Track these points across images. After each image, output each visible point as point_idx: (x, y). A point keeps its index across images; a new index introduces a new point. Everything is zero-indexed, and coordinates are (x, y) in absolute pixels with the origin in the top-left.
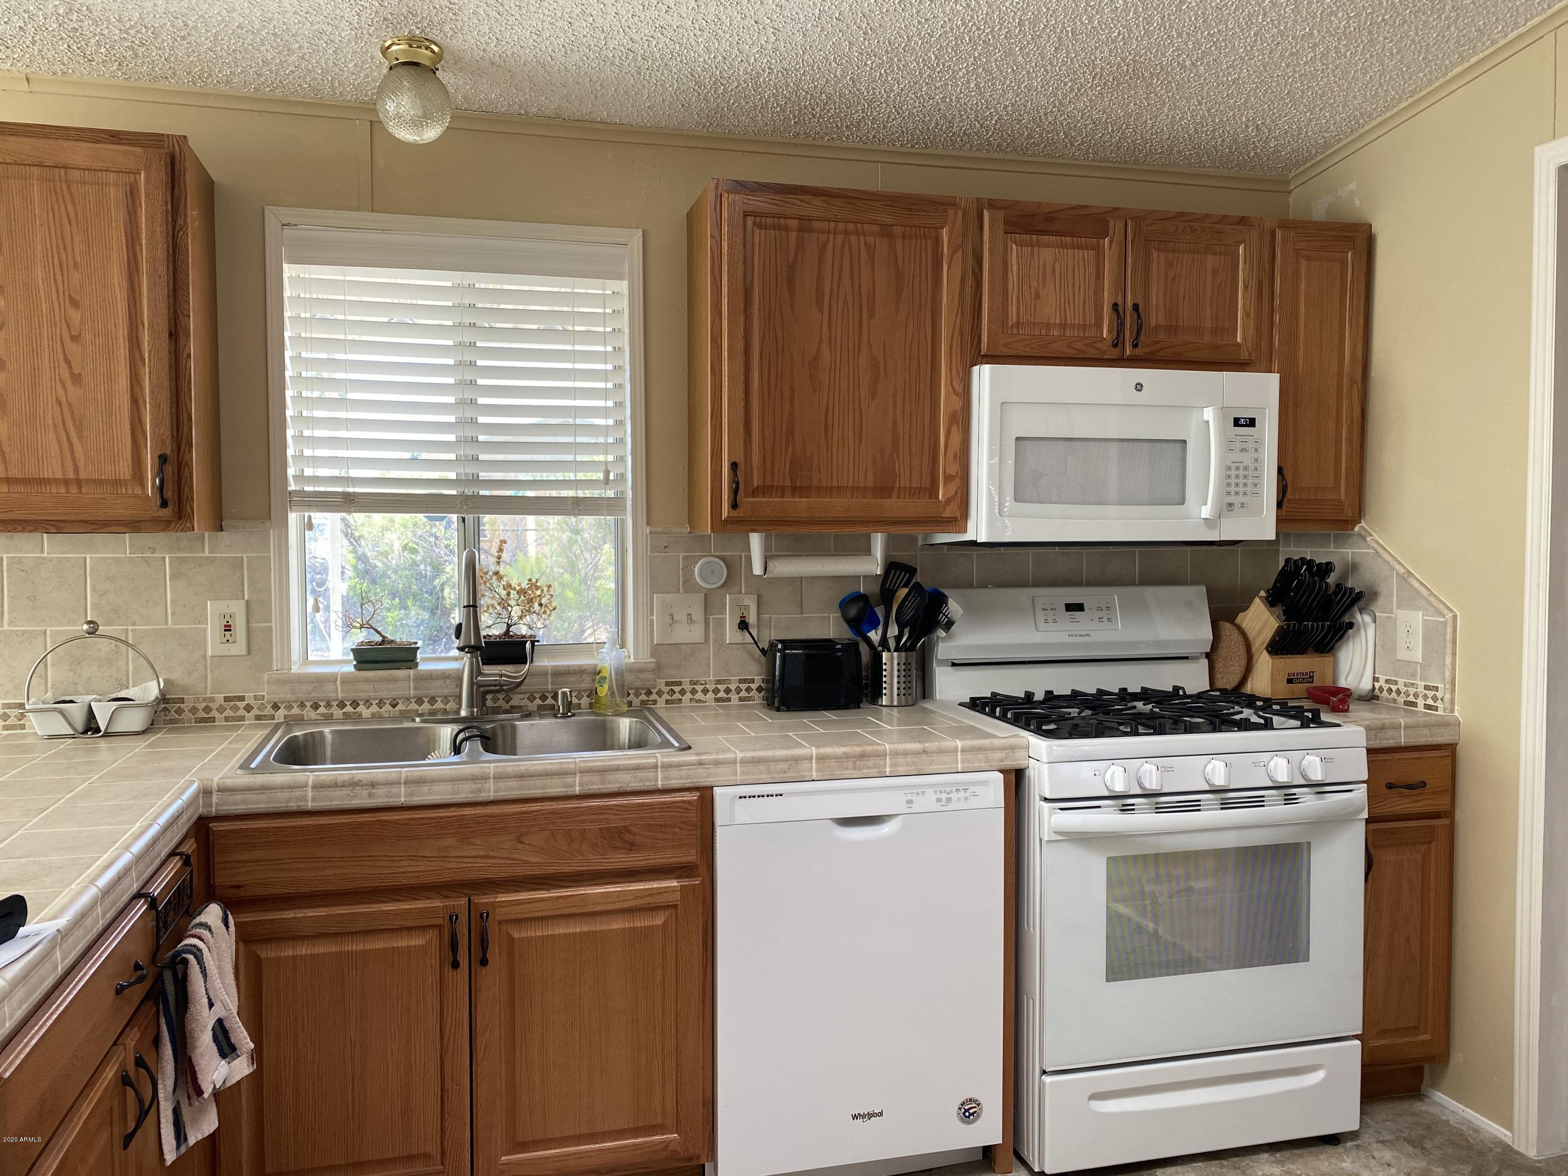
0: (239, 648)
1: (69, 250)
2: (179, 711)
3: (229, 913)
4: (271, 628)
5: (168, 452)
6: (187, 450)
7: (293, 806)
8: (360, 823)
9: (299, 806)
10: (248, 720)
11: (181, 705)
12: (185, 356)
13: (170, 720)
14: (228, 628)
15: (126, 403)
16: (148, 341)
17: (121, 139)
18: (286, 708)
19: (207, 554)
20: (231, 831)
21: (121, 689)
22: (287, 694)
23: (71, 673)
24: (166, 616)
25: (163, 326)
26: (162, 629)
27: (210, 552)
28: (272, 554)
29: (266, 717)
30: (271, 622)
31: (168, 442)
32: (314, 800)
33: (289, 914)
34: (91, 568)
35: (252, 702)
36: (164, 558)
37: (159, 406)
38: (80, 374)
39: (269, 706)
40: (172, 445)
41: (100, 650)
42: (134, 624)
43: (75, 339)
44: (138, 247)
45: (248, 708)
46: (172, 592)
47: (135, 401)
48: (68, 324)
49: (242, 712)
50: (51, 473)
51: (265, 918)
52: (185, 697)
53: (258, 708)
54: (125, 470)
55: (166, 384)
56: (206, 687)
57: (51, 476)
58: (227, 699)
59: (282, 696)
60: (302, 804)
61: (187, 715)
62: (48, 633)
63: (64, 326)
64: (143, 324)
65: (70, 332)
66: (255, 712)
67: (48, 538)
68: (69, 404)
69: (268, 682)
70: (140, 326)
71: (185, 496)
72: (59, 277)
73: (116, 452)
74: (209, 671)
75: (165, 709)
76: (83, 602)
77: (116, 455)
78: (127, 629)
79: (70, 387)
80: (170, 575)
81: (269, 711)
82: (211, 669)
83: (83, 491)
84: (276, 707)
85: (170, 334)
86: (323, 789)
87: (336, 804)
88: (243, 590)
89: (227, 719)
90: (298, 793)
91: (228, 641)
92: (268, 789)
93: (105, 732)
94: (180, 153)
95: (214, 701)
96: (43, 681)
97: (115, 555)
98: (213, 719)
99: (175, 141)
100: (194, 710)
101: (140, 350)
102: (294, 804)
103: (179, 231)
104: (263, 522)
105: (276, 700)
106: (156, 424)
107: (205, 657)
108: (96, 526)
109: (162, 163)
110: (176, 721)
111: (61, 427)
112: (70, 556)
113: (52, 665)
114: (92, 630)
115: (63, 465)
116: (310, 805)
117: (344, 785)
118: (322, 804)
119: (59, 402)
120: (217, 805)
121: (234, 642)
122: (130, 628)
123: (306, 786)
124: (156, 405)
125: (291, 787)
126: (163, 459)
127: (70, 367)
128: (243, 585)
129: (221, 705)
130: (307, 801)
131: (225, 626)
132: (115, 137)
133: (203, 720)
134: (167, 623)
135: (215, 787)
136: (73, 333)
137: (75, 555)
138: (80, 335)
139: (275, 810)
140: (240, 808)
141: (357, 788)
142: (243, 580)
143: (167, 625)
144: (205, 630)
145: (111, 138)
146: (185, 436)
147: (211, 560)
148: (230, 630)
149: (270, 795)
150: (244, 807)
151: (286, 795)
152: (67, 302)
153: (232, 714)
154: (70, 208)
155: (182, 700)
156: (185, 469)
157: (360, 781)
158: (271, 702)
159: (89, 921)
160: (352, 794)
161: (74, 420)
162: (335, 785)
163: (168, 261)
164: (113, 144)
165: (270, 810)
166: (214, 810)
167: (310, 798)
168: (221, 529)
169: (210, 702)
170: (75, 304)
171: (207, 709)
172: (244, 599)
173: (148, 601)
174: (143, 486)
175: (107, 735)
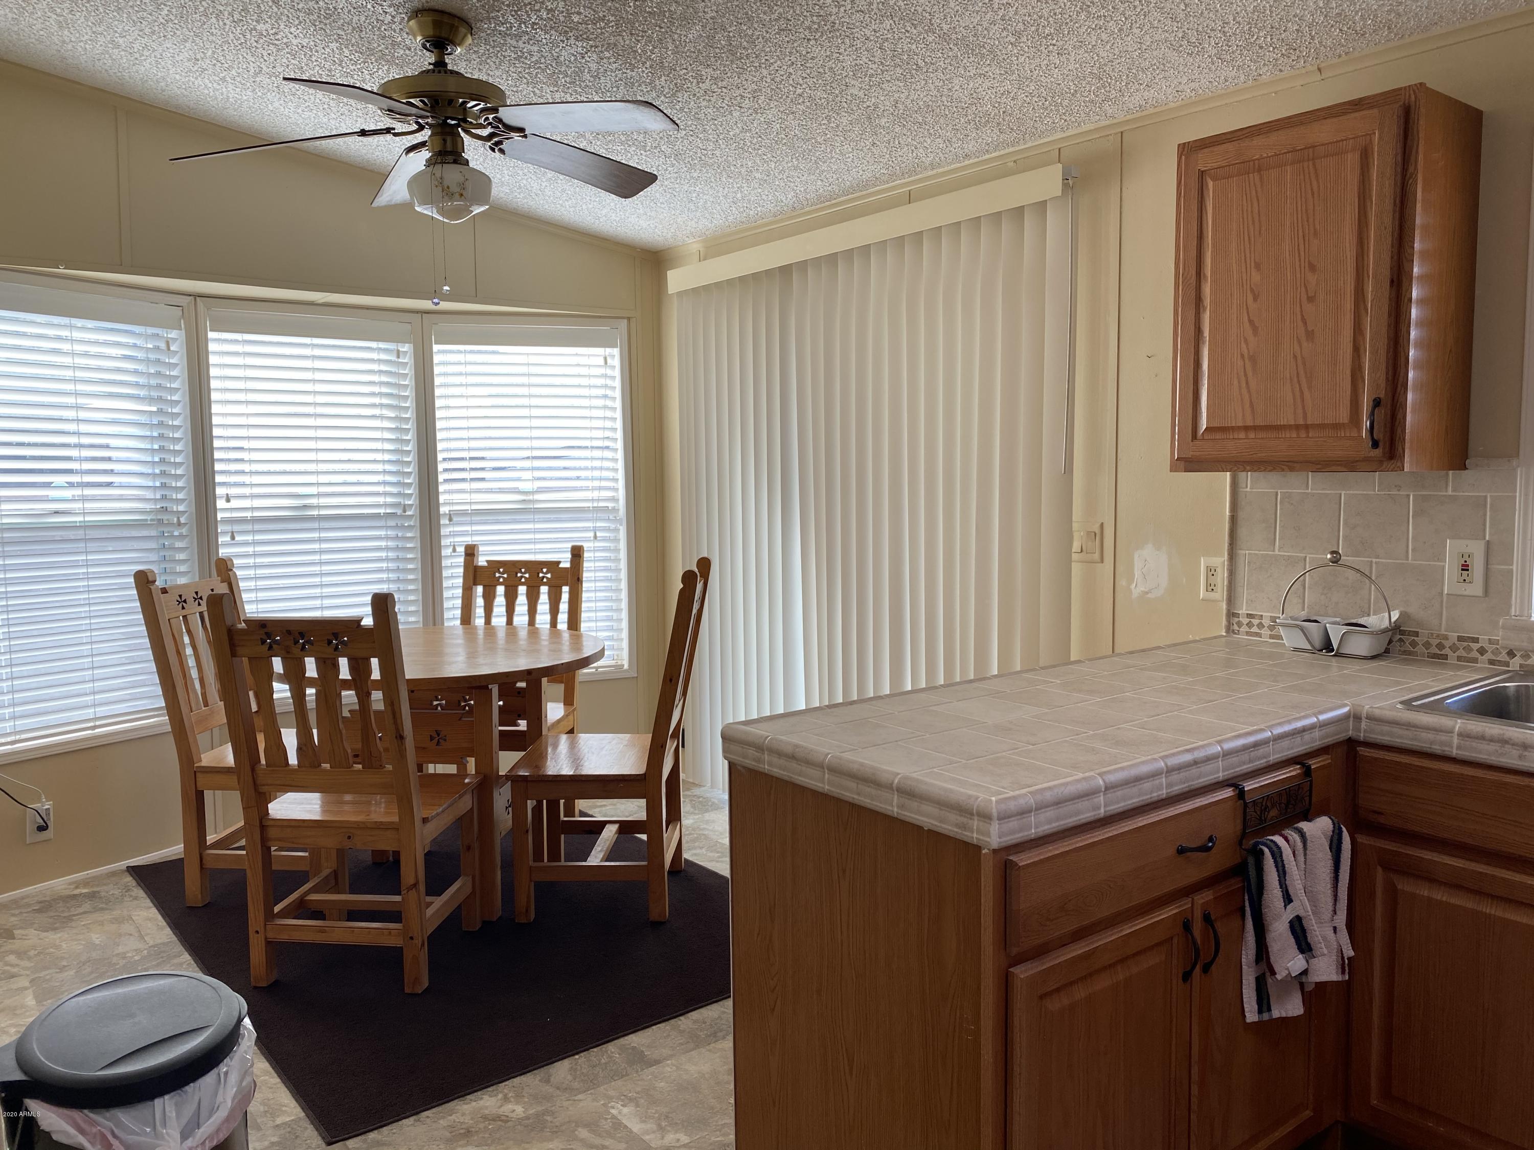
0: (1476, 588)
1: (1311, 220)
2: (1414, 644)
3: (1344, 829)
4: (1511, 572)
5: (1382, 396)
6: (1403, 391)
7: (1437, 749)
8: (1506, 784)
9: (1444, 751)
10: (1481, 663)
11: (1415, 638)
12: (1406, 301)
13: (1405, 651)
14: (1465, 568)
15: (1349, 351)
16: (1372, 292)
17: (1363, 105)
18: (1522, 656)
19: (1450, 493)
20: (1376, 759)
21: (1363, 616)
22: (1523, 642)
23: (1323, 597)
24: (1407, 552)
25: (1386, 273)
26: (1403, 564)
27: (1453, 491)
28: (1518, 494)
29: (1500, 663)
30: (1512, 565)
31: (1383, 385)
32: (1459, 748)
33: (1427, 855)
34: (1345, 504)
35: (1486, 645)
36: (1408, 496)
37: (1377, 352)
38: (1313, 330)
39: (1504, 652)
40: (1386, 389)
41: (1348, 579)
42: (1378, 557)
43: (1311, 299)
44: (1369, 204)
45: (1482, 651)
46: (1414, 529)
47: (1357, 350)
48: (1306, 288)
49: (1475, 654)
50: (1286, 420)
51: (1403, 851)
52: (1420, 631)
53: (1492, 652)
54: (1343, 415)
55: (1384, 330)
56: (1441, 624)
57: (1285, 423)
58: (1460, 639)
59: (1517, 644)
60: (1446, 749)
61: (1420, 649)
62: (1308, 558)
63: (1303, 289)
64: (1369, 277)
65: (1307, 294)
66: (1489, 656)
67: (1312, 476)
68: (1303, 358)
69: (1503, 627)
70: (1366, 279)
71: (1398, 436)
72: (1302, 246)
73: (1338, 399)
74: (1444, 609)
75: (1401, 640)
76: (1336, 534)
77: (1337, 401)
78: (1372, 561)
79: (1305, 344)
80: (1414, 512)
81: (1503, 657)
82: (1446, 607)
83: (1310, 435)
84: (1511, 654)
85: (1392, 281)
86: (1470, 740)
87: (1482, 757)
88: (1484, 530)
89: (1459, 658)
90: (1443, 737)
91: (1465, 580)
92: (1414, 727)
93: (1337, 652)
94: (1415, 102)
95: (1447, 639)
96: (1301, 601)
97: (1365, 492)
98: (1445, 657)
99: (1412, 92)
100: (1427, 645)
101: (1364, 302)
102: (1438, 748)
103: (1409, 179)
104: (1509, 461)
105: (1512, 647)
106: (1373, 369)
107: (1442, 593)
108: (1319, 466)
109: (1395, 117)
110: (1410, 653)
111: (1295, 379)
112: (1329, 492)
113: (1309, 588)
114: (1334, 560)
115: (1295, 413)
116: (1455, 752)
117: (1492, 740)
118: (1467, 754)
119: (1295, 357)
120: (1365, 731)
121: (1470, 582)
122: (1374, 560)
123: (1452, 732)
124: (1374, 352)
125: (1437, 730)
126: (1377, 403)
127: (1305, 323)
128: (1484, 525)
129: (1454, 644)
130: (1452, 747)
131: (1463, 565)
132: (1357, 105)
133: (1435, 656)
134: (1407, 559)
135: (1364, 715)
136: (1310, 295)
137: (1333, 492)
138: (1315, 296)
139: (1418, 749)
140: (1385, 739)
141: (1506, 746)
142: (1485, 520)
143: (1408, 560)
144: (1444, 567)
145: (1354, 107)
146: (1401, 379)
147: (1453, 499)
148: (1468, 570)
149: (1415, 733)
150: (1389, 739)
151: (1430, 736)
152: (1307, 268)
153: (1465, 654)
154: (1315, 183)
155: (1416, 634)
156: (1399, 410)
157: (1510, 739)
158: (1506, 648)
159: (1147, 785)
160: (1500, 751)
161: (1306, 373)
162: (1482, 738)
163: (1394, 211)
164: (1356, 111)
165: (1414, 748)
166: (1362, 735)
167: (1455, 745)
168: (1465, 468)
169: (1443, 639)
170: (1312, 268)
171: (1440, 646)
172: (1485, 539)
173: (1392, 537)
174: (1359, 429)
175: (1338, 655)
